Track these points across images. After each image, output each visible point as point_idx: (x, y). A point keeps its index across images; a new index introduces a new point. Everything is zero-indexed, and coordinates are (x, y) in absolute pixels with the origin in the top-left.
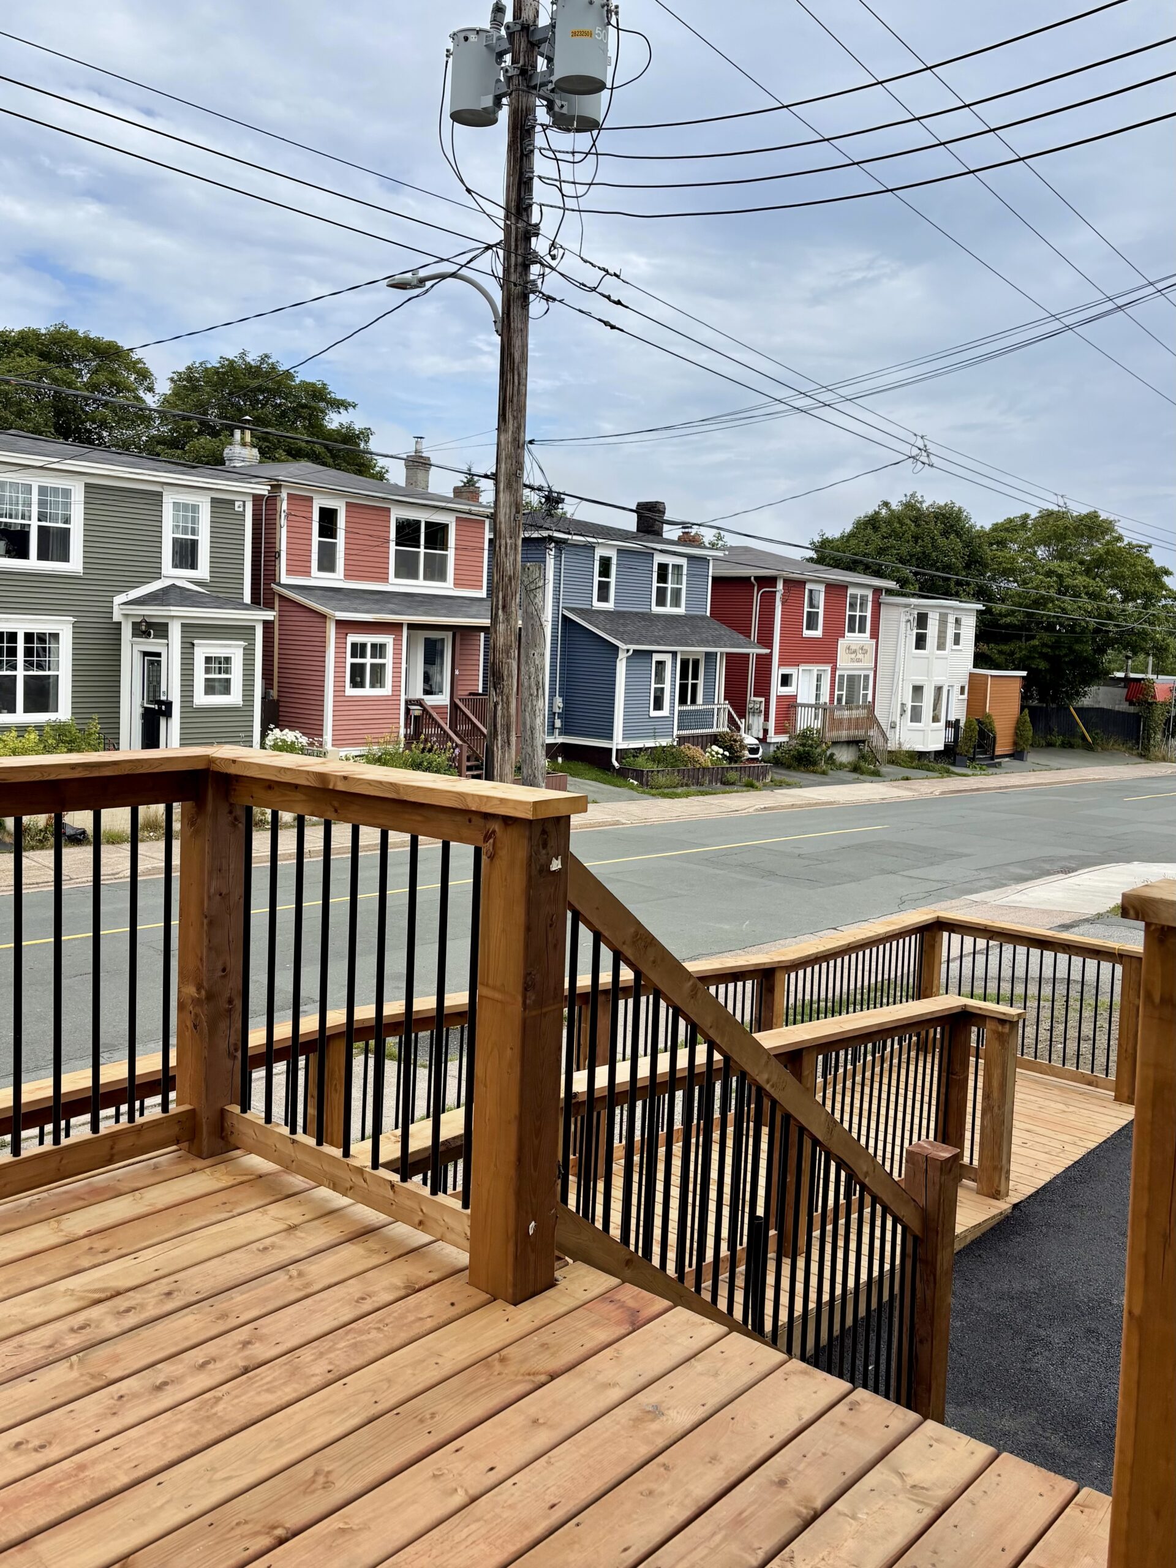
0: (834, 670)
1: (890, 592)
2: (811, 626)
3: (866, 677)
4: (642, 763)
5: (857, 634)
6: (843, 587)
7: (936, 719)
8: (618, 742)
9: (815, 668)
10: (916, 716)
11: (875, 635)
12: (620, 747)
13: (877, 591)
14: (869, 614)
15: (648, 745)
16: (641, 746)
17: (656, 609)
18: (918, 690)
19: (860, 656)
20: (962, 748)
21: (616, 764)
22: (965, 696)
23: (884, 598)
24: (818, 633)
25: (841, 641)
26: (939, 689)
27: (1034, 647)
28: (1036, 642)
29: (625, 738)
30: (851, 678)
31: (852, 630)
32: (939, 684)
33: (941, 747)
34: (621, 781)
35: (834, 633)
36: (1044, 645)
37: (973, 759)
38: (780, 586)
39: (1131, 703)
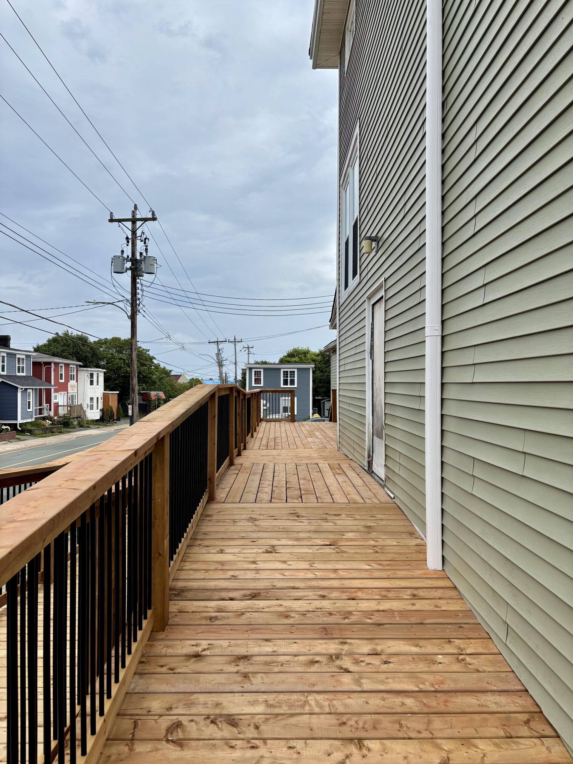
0: (68, 393)
1: (80, 366)
2: (61, 379)
3: (75, 395)
4: (29, 427)
5: (72, 381)
6: (69, 365)
7: (97, 409)
8: (20, 421)
9: (63, 393)
10: (92, 408)
11: (77, 381)
12: (20, 422)
13: (77, 365)
14: (75, 374)
15: (28, 421)
16: (26, 422)
17: (18, 374)
18: (92, 399)
19: (74, 388)
20: (106, 417)
21: (20, 429)
22: (102, 401)
23: (79, 368)
24: (63, 381)
25: (69, 384)
26: (98, 398)
27: (117, 383)
28: (117, 382)
29: (22, 419)
30: (72, 396)
31: (71, 380)
32: (97, 397)
33: (99, 418)
34: (23, 434)
35: (67, 381)
36: (120, 383)
37: (109, 421)
38: (53, 365)
39: (144, 401)
